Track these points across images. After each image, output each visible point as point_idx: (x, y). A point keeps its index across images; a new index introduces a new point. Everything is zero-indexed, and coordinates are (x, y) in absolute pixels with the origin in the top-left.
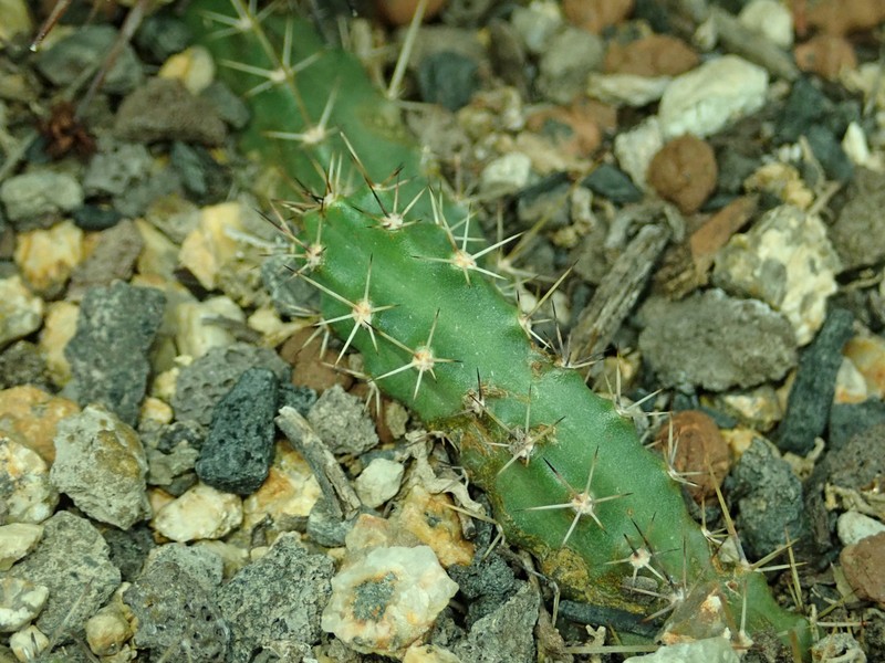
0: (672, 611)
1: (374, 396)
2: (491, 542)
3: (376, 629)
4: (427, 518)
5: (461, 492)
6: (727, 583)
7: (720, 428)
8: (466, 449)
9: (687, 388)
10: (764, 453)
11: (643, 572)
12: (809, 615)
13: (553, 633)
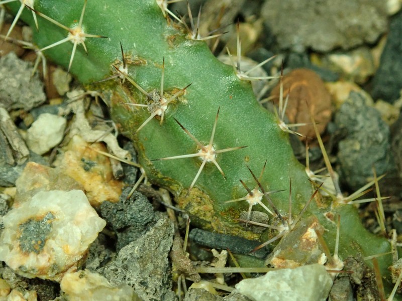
0: (280, 239)
1: (41, 63)
2: (136, 182)
3: (37, 259)
4: (82, 164)
5: (112, 141)
6: (325, 214)
7: (324, 80)
8: (115, 106)
9: (299, 49)
10: (359, 104)
11: (256, 208)
12: (391, 238)
13: (184, 258)
